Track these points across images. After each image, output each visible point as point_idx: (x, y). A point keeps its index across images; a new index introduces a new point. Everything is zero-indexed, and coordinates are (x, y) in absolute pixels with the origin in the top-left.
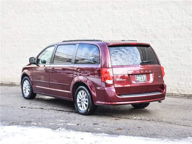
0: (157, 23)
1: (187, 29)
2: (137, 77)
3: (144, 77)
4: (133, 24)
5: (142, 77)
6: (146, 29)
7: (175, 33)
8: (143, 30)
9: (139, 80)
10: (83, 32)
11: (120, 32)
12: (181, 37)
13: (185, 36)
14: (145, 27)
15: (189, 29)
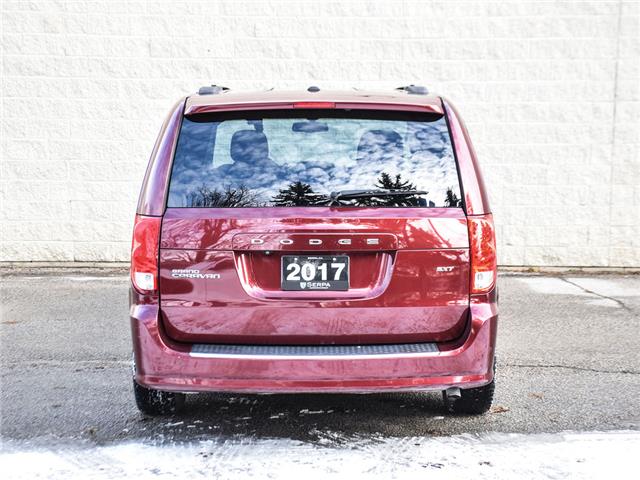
0: (320, 26)
1: (421, 49)
2: (289, 268)
3: (334, 265)
4: (231, 28)
5: (324, 267)
6: (279, 48)
7: (381, 63)
8: (270, 50)
9: (298, 283)
10: (20, 49)
11: (179, 53)
12: (402, 78)
13: (413, 75)
14: (276, 37)
15: (425, 50)
